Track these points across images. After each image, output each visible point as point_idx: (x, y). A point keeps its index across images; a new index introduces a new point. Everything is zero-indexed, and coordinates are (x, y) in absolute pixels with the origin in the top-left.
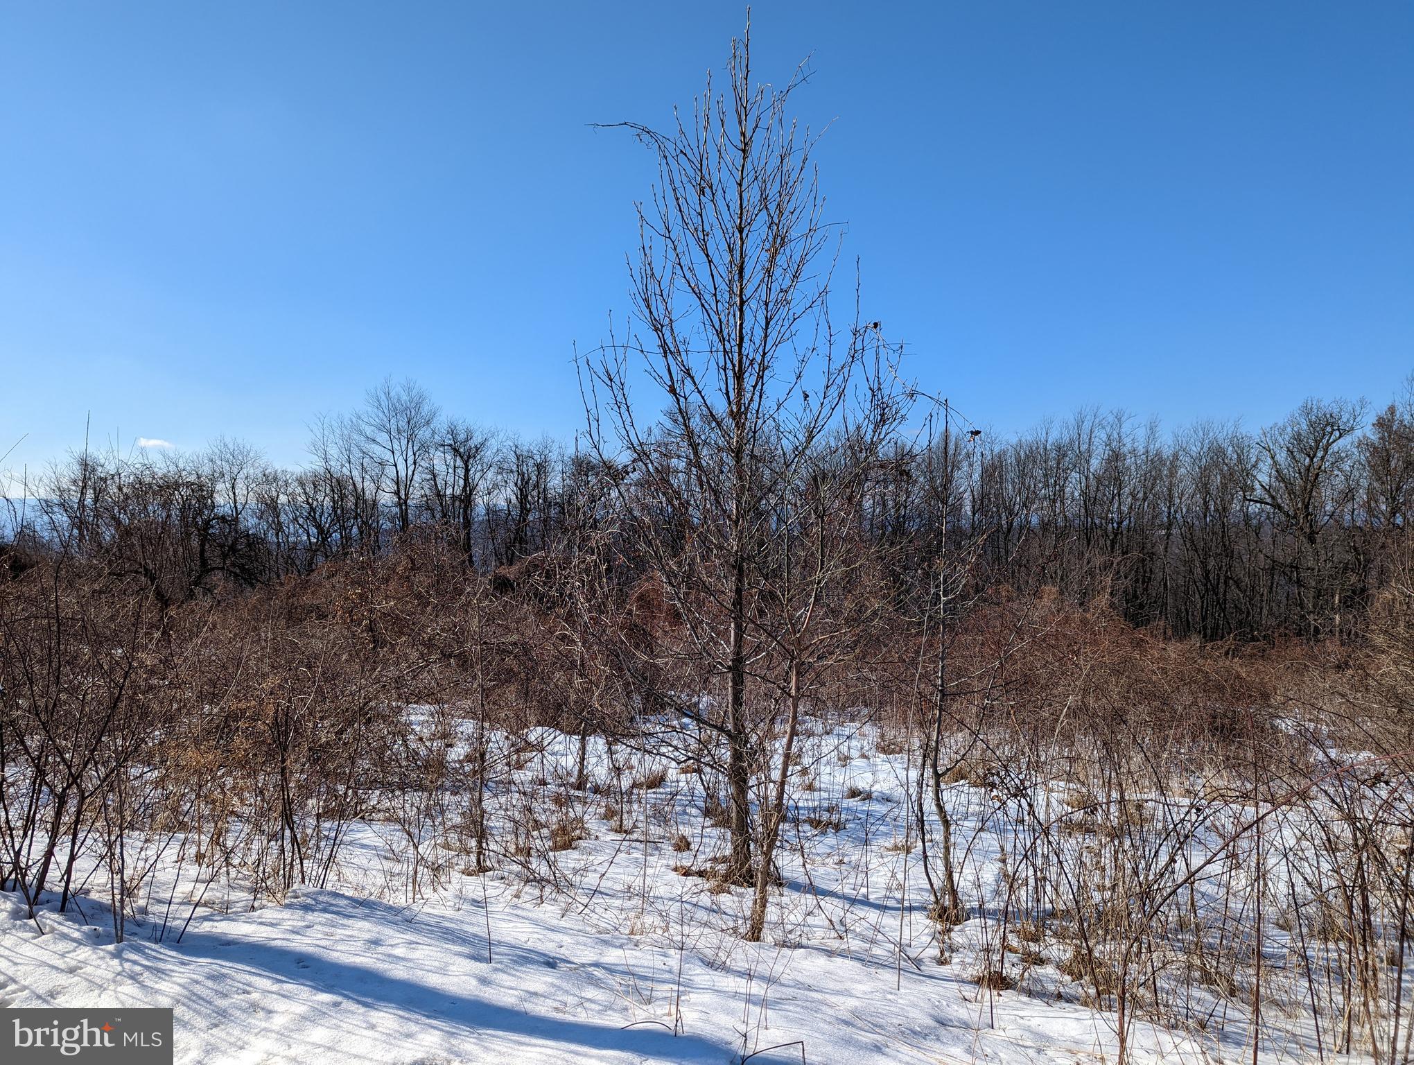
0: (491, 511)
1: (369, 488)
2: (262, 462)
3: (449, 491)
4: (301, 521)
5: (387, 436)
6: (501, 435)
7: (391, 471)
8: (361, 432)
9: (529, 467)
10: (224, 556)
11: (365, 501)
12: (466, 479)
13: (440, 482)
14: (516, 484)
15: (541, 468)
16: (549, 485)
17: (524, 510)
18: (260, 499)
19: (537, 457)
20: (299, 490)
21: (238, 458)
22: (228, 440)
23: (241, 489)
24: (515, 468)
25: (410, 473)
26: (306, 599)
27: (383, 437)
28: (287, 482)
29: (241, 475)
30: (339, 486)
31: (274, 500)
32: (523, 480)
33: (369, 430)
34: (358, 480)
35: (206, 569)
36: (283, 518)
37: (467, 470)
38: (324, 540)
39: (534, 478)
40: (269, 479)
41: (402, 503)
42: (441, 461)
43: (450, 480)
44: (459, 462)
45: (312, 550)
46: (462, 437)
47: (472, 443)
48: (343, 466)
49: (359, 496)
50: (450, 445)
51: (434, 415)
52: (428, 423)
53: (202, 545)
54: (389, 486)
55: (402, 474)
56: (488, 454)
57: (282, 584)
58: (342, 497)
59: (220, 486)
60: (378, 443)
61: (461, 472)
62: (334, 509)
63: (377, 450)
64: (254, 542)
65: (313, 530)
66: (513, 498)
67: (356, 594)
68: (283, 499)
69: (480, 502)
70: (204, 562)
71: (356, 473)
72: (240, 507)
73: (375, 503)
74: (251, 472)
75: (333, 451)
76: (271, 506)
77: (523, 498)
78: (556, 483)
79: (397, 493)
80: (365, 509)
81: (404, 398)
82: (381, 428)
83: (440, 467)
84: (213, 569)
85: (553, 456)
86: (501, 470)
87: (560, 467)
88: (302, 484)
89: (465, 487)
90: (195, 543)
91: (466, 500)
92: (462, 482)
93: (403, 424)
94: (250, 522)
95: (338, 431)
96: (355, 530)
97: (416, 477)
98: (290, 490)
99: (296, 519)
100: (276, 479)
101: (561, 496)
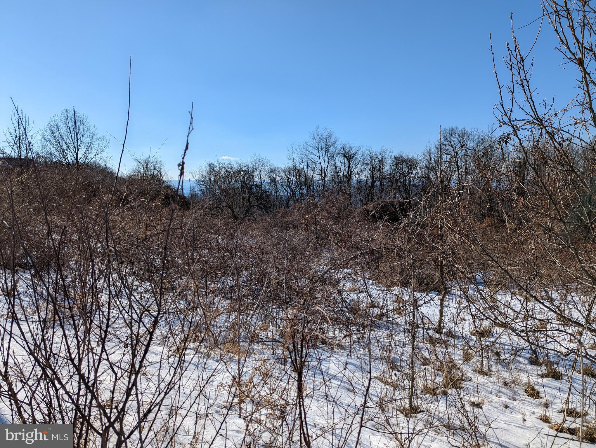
0: (359, 182)
1: (310, 173)
2: (270, 163)
3: (341, 174)
4: (284, 186)
5: (317, 151)
6: (364, 148)
7: (318, 166)
8: (307, 150)
9: (376, 162)
10: (258, 200)
11: (308, 178)
12: (349, 167)
13: (338, 169)
14: (370, 170)
15: (381, 162)
16: (384, 170)
17: (374, 182)
18: (270, 178)
19: (379, 157)
20: (284, 174)
21: (261, 162)
22: (257, 155)
23: (263, 175)
24: (369, 163)
25: (326, 166)
26: (288, 219)
27: (316, 152)
28: (279, 171)
29: (263, 169)
30: (298, 172)
31: (275, 179)
32: (373, 168)
33: (310, 149)
34: (306, 170)
35: (251, 206)
36: (278, 186)
37: (349, 164)
38: (293, 194)
39: (378, 167)
40: (273, 170)
41: (323, 179)
42: (339, 161)
43: (342, 168)
44: (346, 161)
45: (289, 198)
46: (347, 150)
47: (352, 152)
48: (300, 164)
49: (306, 177)
50: (342, 154)
51: (336, 141)
52: (334, 145)
53: (249, 196)
54: (318, 172)
55: (323, 167)
56: (358, 157)
57: (278, 212)
58: (300, 177)
59: (255, 174)
60: (314, 154)
61: (347, 165)
62: (297, 182)
63: (313, 157)
64: (268, 195)
65: (289, 190)
66: (369, 175)
67: (309, 217)
68: (278, 178)
69: (354, 179)
70: (250, 202)
71: (305, 167)
72: (262, 182)
73: (312, 179)
74: (266, 167)
75: (297, 158)
76: (273, 181)
77: (373, 175)
78: (387, 168)
79: (321, 175)
80: (308, 182)
81: (324, 135)
82: (316, 148)
83: (338, 163)
84: (253, 206)
85: (386, 157)
86: (364, 164)
87: (389, 161)
88: (285, 173)
89: (348, 171)
90: (247, 195)
91: (349, 177)
92: (347, 169)
93: (324, 145)
94: (266, 187)
95: (298, 150)
96: (305, 190)
97: (328, 168)
98: (280, 175)
99: (283, 186)
100: (275, 170)
101: (390, 174)
